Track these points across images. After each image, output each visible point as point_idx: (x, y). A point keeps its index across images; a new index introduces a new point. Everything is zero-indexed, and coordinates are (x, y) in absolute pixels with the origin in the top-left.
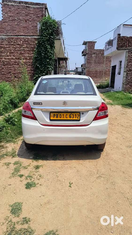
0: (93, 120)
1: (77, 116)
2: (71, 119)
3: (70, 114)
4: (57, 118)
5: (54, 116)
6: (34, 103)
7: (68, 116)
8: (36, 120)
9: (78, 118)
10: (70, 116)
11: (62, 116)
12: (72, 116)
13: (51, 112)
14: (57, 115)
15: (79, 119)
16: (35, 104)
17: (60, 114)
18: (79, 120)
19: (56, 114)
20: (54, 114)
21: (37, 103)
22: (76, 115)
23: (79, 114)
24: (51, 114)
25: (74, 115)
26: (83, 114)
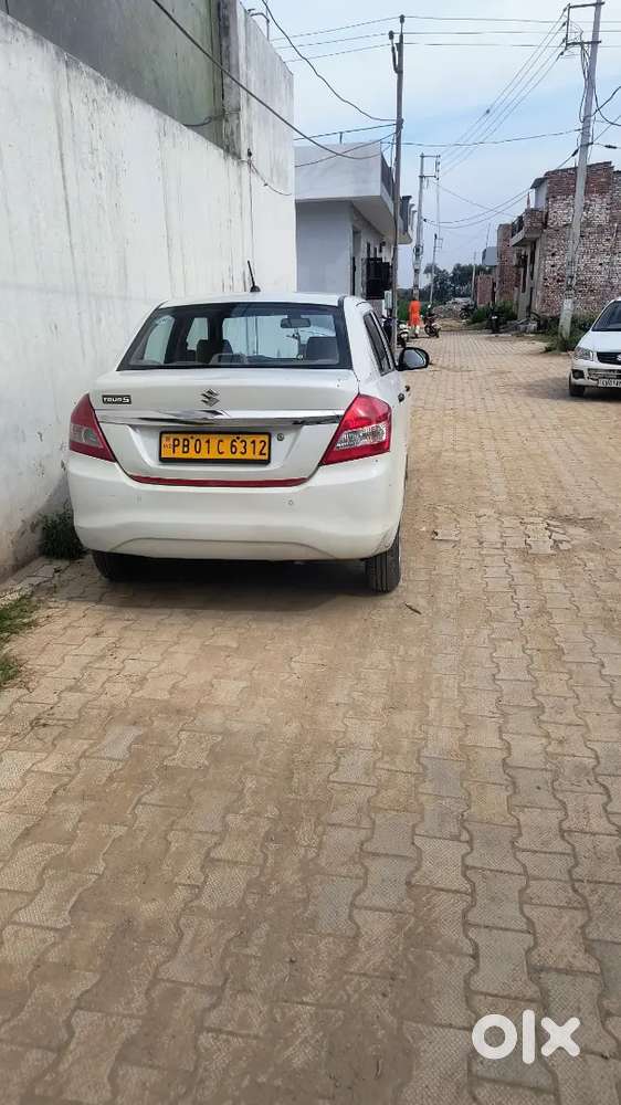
0: (321, 464)
1: (259, 446)
2: (238, 456)
3: (235, 437)
4: (184, 452)
5: (174, 446)
6: (104, 396)
7: (226, 446)
8: (115, 460)
9: (261, 454)
10: (232, 446)
11: (204, 446)
12: (239, 445)
13: (164, 432)
14: (186, 443)
15: (266, 457)
16: (107, 402)
17: (196, 437)
18: (267, 462)
19: (181, 437)
20: (174, 440)
21: (114, 397)
22: (253, 442)
23: (266, 438)
24: (164, 439)
25: (249, 439)
26: (280, 439)
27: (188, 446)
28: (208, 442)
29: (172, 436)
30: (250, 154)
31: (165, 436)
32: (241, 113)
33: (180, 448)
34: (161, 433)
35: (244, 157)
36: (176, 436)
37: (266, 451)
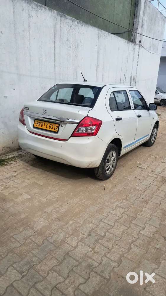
0: (71, 136)
2: (50, 129)
3: (51, 124)
4: (39, 126)
6: (24, 107)
7: (48, 126)
8: (25, 125)
9: (56, 130)
10: (50, 126)
12: (51, 126)
13: (36, 119)
15: (57, 131)
16: (25, 109)
17: (42, 122)
18: (57, 133)
19: (39, 121)
22: (55, 126)
23: (58, 125)
24: (35, 121)
25: (54, 125)
26: (62, 126)
27: (40, 124)
28: (44, 124)
29: (37, 121)
30: (140, 42)
31: (36, 120)
32: (138, 30)
33: (38, 125)
34: (35, 120)
35: (138, 42)
36: (38, 121)
37: (57, 129)
